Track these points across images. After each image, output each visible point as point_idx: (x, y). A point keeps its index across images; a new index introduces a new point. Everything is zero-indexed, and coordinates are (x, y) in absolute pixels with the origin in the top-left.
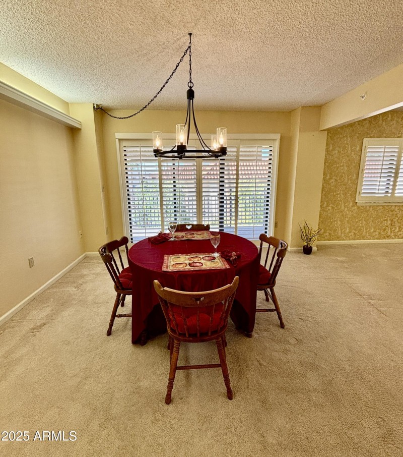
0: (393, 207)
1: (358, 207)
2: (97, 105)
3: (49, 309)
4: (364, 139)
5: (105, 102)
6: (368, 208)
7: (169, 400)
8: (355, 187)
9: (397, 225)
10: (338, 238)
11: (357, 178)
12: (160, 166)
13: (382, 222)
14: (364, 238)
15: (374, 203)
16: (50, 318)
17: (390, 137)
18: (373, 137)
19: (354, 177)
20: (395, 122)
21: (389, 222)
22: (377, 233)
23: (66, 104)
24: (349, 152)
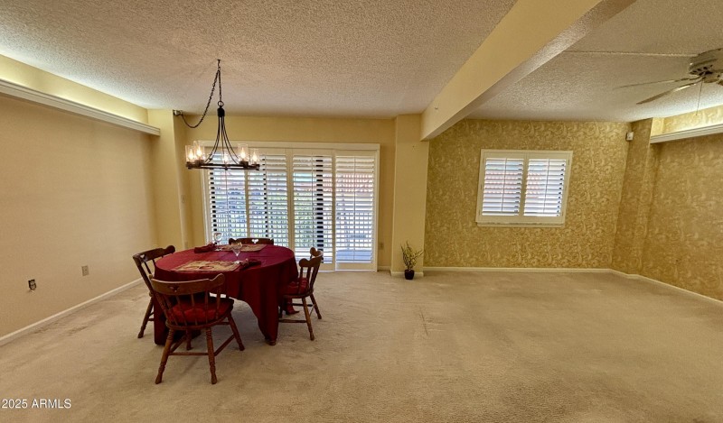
0: (523, 229)
1: (480, 228)
2: (178, 111)
3: (96, 316)
4: (482, 150)
5: (185, 107)
6: (492, 229)
7: (159, 380)
8: (473, 204)
9: (529, 250)
10: (458, 264)
11: (476, 195)
12: (247, 176)
13: (510, 246)
14: (488, 264)
15: (499, 224)
16: (93, 323)
17: (512, 148)
18: (493, 148)
19: (473, 193)
20: (516, 132)
21: (519, 247)
22: (505, 260)
23: (145, 111)
24: (465, 164)
